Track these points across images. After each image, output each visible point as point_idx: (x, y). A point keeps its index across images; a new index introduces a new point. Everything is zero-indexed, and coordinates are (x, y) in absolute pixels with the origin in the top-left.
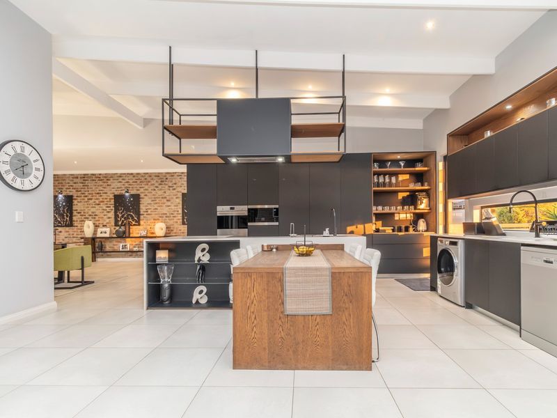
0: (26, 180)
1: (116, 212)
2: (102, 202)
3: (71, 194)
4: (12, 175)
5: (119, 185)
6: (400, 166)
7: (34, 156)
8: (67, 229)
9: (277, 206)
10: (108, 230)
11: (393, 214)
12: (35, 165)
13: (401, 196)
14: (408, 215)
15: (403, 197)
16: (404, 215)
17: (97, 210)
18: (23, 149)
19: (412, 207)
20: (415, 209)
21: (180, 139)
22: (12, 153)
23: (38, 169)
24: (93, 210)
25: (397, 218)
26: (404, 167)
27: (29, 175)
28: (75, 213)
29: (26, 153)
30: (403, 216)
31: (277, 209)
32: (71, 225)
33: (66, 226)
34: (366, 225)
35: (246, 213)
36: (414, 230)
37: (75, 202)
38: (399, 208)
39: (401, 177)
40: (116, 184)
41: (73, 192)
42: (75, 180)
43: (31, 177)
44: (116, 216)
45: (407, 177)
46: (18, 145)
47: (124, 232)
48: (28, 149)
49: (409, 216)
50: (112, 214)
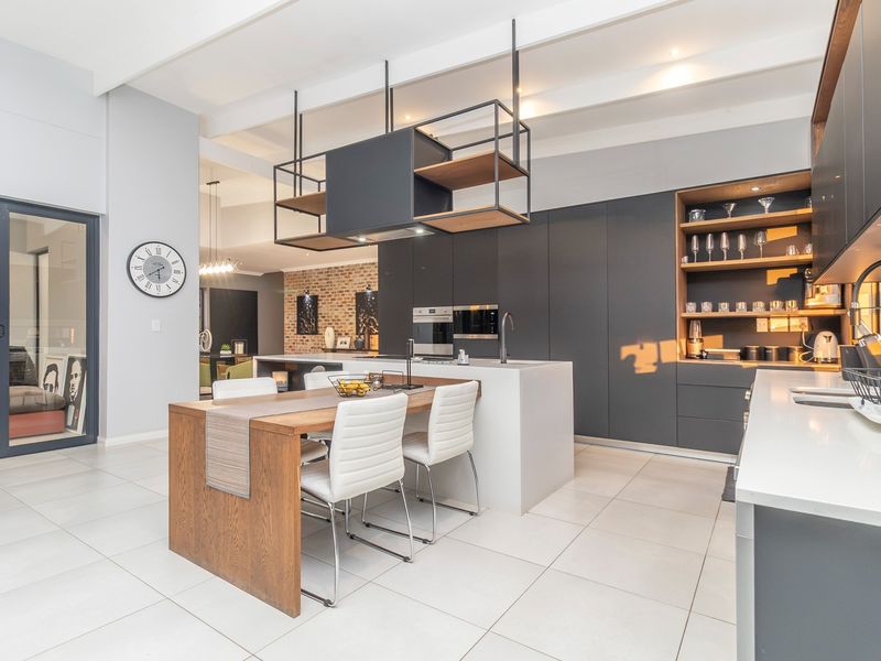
0: (163, 286)
1: (357, 316)
2: (345, 302)
3: (317, 294)
4: (146, 280)
5: (361, 280)
6: (762, 209)
7: (173, 257)
8: (313, 337)
9: (496, 307)
10: (348, 340)
11: (753, 319)
12: (174, 267)
13: (772, 278)
14: (795, 322)
15: (779, 280)
16: (784, 323)
17: (339, 313)
18: (159, 251)
19: (792, 304)
20: (802, 306)
21: (319, 216)
22: (146, 257)
23: (177, 272)
24: (336, 313)
25: (761, 326)
26: (770, 210)
27: (167, 279)
28: (320, 318)
29: (163, 255)
30: (778, 325)
31: (495, 311)
32: (315, 332)
33: (313, 334)
34: (662, 344)
35: (450, 319)
36: (805, 358)
37: (320, 302)
38: (773, 304)
39: (774, 235)
40: (357, 279)
41: (318, 292)
42: (321, 276)
43: (170, 282)
44: (358, 321)
45: (792, 232)
46: (152, 248)
47: (363, 343)
48: (165, 251)
49: (798, 325)
50: (353, 319)
